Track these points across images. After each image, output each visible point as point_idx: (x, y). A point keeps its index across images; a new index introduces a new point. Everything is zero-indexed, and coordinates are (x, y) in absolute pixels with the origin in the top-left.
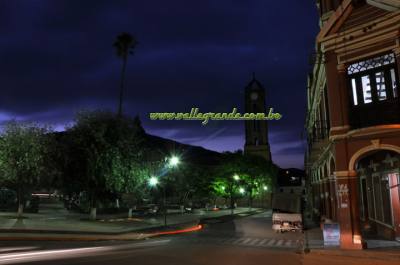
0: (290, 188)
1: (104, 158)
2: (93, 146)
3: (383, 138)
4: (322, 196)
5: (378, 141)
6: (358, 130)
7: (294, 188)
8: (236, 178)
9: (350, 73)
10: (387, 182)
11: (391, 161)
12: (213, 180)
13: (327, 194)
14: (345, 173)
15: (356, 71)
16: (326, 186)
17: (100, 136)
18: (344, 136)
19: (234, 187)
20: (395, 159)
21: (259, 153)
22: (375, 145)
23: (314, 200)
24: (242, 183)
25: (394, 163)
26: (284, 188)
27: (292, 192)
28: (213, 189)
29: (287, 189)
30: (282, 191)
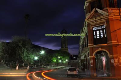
0: (73, 60)
1: (21, 51)
2: (18, 47)
3: (102, 47)
4: (84, 63)
5: (101, 48)
6: (96, 45)
7: (74, 60)
8: (59, 57)
9: (94, 30)
10: (102, 59)
11: (103, 53)
12: (52, 58)
13: (86, 62)
14: (92, 57)
15: (95, 29)
16: (86, 60)
17: (20, 44)
18: (92, 47)
19: (58, 60)
20: (104, 53)
21: (65, 50)
22: (100, 49)
23: (81, 64)
24: (61, 59)
25: (104, 54)
26: (71, 60)
27: (74, 61)
28: (52, 61)
29: (72, 61)
30: (71, 61)
